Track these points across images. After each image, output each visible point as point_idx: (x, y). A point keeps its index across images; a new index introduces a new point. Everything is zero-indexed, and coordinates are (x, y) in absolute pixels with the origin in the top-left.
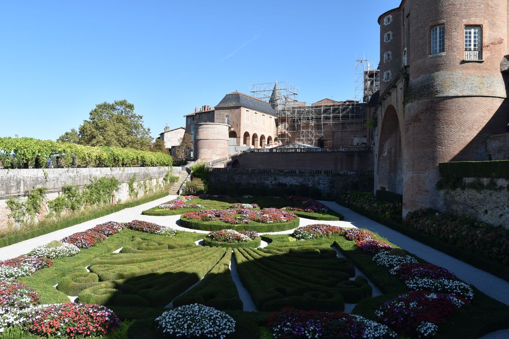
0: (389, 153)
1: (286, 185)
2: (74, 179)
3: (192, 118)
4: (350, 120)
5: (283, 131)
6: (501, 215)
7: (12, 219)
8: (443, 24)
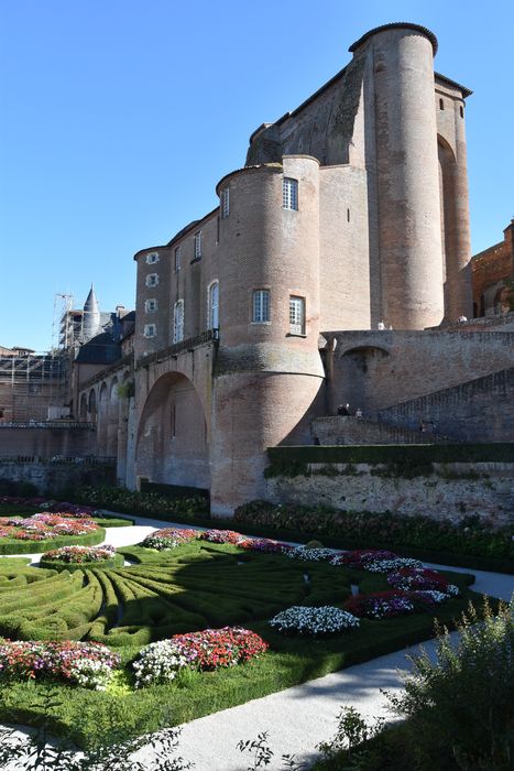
0: (154, 431)
4: (43, 380)
6: (364, 501)
8: (268, 290)
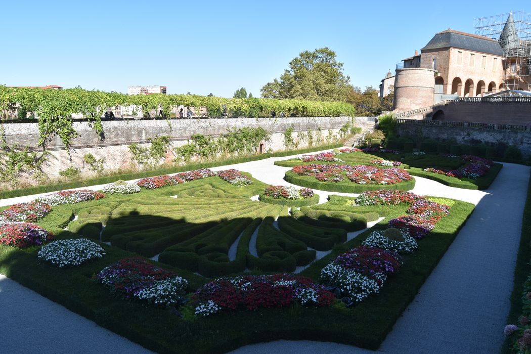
1: (481, 142)
2: (206, 129)
3: (410, 62)
5: (513, 75)
7: (135, 161)
